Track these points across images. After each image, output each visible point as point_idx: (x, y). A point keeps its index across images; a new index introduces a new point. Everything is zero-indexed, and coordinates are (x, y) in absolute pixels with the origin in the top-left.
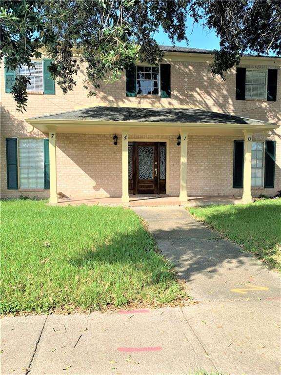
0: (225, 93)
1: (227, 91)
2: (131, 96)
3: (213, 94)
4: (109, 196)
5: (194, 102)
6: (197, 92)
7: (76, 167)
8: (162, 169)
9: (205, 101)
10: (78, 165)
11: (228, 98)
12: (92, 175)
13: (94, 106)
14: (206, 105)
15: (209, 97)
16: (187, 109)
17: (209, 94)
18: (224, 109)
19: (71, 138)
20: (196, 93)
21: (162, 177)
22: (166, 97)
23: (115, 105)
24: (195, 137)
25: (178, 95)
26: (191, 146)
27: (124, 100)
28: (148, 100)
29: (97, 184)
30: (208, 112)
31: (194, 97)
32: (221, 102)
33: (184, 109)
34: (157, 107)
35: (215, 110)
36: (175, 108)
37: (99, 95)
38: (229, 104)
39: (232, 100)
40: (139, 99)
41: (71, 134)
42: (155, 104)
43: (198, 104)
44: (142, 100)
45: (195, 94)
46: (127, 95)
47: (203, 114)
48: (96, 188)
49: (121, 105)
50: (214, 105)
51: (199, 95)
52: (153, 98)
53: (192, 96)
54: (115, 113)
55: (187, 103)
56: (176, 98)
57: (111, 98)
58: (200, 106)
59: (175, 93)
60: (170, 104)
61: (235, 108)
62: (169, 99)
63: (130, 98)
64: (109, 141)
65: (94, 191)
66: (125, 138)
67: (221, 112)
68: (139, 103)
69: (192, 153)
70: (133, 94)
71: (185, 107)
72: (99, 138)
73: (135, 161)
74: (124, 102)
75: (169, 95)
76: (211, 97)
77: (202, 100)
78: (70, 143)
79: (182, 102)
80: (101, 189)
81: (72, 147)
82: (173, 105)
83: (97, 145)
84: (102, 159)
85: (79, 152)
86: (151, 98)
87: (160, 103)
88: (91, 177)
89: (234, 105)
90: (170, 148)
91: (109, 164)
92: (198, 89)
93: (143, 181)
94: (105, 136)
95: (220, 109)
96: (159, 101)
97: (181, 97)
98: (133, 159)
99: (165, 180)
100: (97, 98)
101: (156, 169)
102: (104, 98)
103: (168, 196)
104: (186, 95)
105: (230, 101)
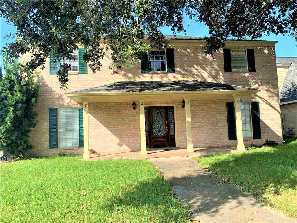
0: (216, 67)
1: (217, 66)
2: (145, 73)
3: (207, 68)
4: (130, 150)
5: (193, 75)
6: (195, 68)
7: (103, 128)
8: (172, 127)
9: (201, 74)
10: (105, 126)
11: (219, 71)
12: (117, 134)
13: (117, 82)
14: (203, 77)
15: (204, 71)
16: (187, 81)
17: (205, 69)
18: (216, 80)
19: (99, 106)
20: (194, 69)
21: (172, 133)
22: (171, 73)
23: (133, 80)
24: (195, 101)
25: (181, 70)
26: (193, 108)
27: (140, 76)
28: (159, 76)
29: (120, 141)
30: (205, 82)
31: (192, 71)
32: (214, 74)
33: (185, 81)
34: (165, 80)
35: (210, 80)
36: (179, 80)
37: (121, 73)
38: (220, 75)
39: (222, 72)
40: (151, 75)
41: (100, 103)
42: (163, 78)
43: (195, 76)
44: (154, 76)
45: (194, 70)
46: (142, 73)
47: (201, 83)
48: (120, 145)
49: (138, 80)
50: (209, 77)
51: (196, 70)
52: (162, 74)
53: (191, 71)
54: (133, 86)
55: (188, 76)
56: (179, 73)
57: (130, 75)
58: (198, 78)
59: (177, 69)
60: (175, 77)
61: (225, 79)
62: (174, 74)
63: (144, 75)
64: (129, 107)
65: (118, 147)
66: (142, 104)
67: (214, 82)
68: (152, 78)
69: (194, 113)
70: (146, 72)
71: (186, 79)
72: (121, 105)
73: (150, 121)
74: (140, 78)
75: (173, 71)
76: (206, 71)
77: (199, 73)
78: (99, 110)
79: (183, 76)
80: (124, 145)
81: (100, 113)
82: (177, 78)
83: (119, 111)
84: (124, 121)
85: (106, 117)
86: (160, 74)
87: (167, 77)
88: (116, 135)
89: (224, 76)
90: (176, 110)
91: (129, 124)
92: (195, 66)
93: (157, 137)
94: (126, 103)
95: (214, 80)
96: (166, 76)
97: (183, 72)
98: (148, 120)
99: (174, 136)
100: (119, 75)
101: (167, 127)
102: (125, 76)
103: (178, 148)
104: (186, 71)
105: (221, 73)
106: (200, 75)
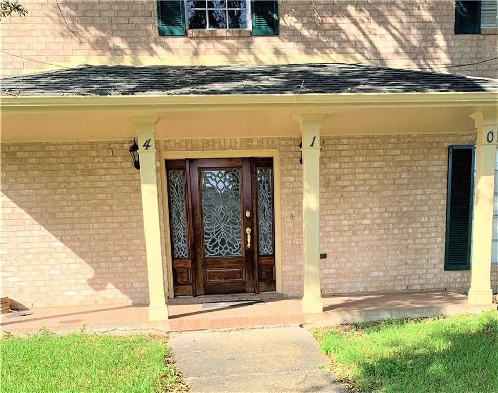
0: (427, 16)
1: (431, 9)
2: (172, 35)
3: (392, 19)
4: (130, 302)
5: (344, 44)
6: (349, 16)
7: (40, 231)
9: (371, 42)
10: (46, 225)
11: (433, 31)
12: (82, 250)
13: (75, 67)
14: (376, 53)
15: (381, 30)
16: (322, 66)
17: (383, 22)
18: (422, 62)
19: (20, 154)
20: (346, 20)
22: (266, 34)
23: (127, 62)
24: (345, 141)
25: (298, 26)
27: (153, 45)
28: (220, 46)
29: (96, 273)
30: (379, 69)
31: (340, 30)
32: (415, 42)
33: (313, 66)
34: (244, 61)
35: (400, 63)
36: (292, 63)
37: (87, 35)
38: (437, 46)
39: (444, 35)
40: (194, 42)
41: (21, 146)
42: (236, 54)
43: (351, 50)
44: (203, 46)
45: (345, 24)
46: (162, 34)
48: (96, 284)
49: (147, 61)
50: (397, 53)
51: (356, 23)
52: (233, 38)
53: (336, 28)
55: (322, 48)
56: (294, 35)
57: (117, 42)
58: (359, 57)
59: (288, 21)
60: (277, 52)
61: (452, 59)
62: (275, 40)
63: (170, 41)
64: (120, 159)
65: (90, 291)
66: (147, 146)
68: (196, 53)
70: (176, 30)
71: (318, 59)
72: (93, 153)
74: (152, 53)
75: (273, 28)
76: (388, 30)
77: (362, 38)
78: (20, 169)
79: (309, 46)
80: (110, 286)
81: (25, 180)
82: (285, 56)
83: (88, 172)
84: (106, 208)
85: (45, 192)
86: (227, 38)
87: (250, 53)
88: (81, 255)
89: (449, 51)
91: (123, 219)
92: (351, 9)
93: (216, 262)
94: (109, 146)
95: (412, 63)
96: (248, 45)
97: (306, 33)
99: (273, 256)
100: (81, 43)
101: (248, 230)
102: (100, 45)
104: (319, 27)
105: (440, 39)
106: (367, 44)
